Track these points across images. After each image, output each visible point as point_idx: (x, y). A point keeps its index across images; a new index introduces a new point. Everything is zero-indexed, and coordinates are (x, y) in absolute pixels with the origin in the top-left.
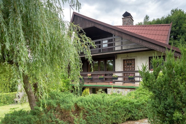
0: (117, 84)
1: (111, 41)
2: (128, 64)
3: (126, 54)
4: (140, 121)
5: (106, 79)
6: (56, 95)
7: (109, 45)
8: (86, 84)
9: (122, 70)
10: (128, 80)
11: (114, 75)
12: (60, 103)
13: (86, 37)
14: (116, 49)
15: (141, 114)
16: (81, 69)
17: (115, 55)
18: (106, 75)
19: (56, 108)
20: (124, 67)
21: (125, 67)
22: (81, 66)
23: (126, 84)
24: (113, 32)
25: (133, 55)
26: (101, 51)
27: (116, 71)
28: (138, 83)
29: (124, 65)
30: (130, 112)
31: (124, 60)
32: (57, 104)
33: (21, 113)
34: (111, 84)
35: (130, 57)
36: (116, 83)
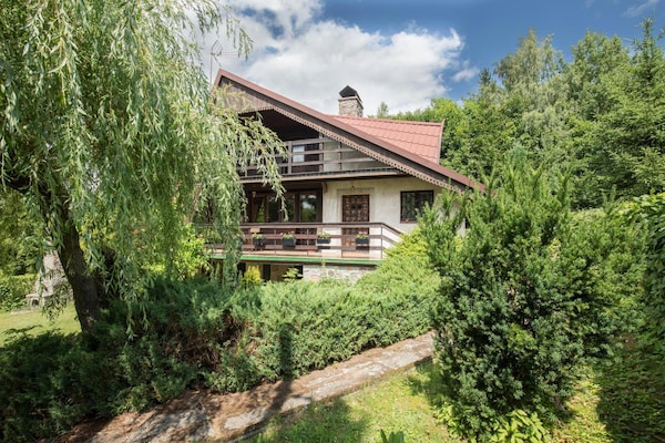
0: (326, 255)
1: (314, 149)
2: (353, 207)
3: (348, 182)
4: (393, 346)
5: (299, 242)
6: (165, 286)
7: (308, 158)
8: (248, 255)
9: (340, 221)
10: (353, 244)
11: (319, 233)
12: (177, 311)
13: (263, 129)
14: (326, 168)
15: (396, 329)
16: (242, 213)
17: (323, 183)
18: (298, 231)
19: (165, 325)
20: (344, 214)
21: (347, 212)
22: (244, 205)
23: (346, 254)
24: (319, 128)
25: (365, 184)
26: (290, 172)
27: (324, 222)
28: (379, 252)
29: (344, 209)
30: (370, 326)
31: (344, 197)
32: (168, 315)
33: (48, 343)
34: (312, 256)
35: (358, 189)
36: (323, 251)
